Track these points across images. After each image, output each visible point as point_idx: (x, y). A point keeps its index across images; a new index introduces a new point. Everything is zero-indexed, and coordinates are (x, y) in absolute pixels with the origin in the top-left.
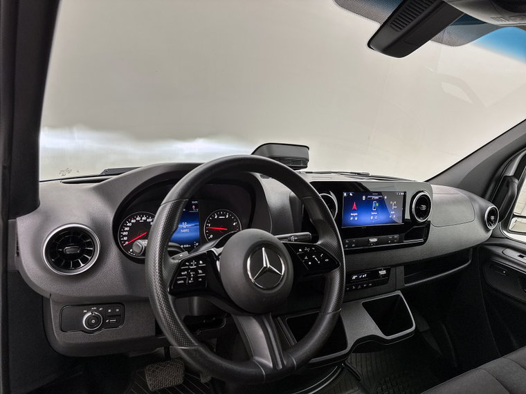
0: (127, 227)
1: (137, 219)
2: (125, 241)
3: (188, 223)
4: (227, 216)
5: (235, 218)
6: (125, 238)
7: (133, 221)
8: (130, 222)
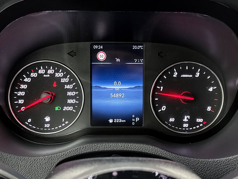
0: (25, 83)
1: (40, 72)
2: (21, 105)
3: (124, 82)
4: (198, 75)
5: (213, 78)
6: (21, 101)
7: (34, 75)
8: (28, 76)
